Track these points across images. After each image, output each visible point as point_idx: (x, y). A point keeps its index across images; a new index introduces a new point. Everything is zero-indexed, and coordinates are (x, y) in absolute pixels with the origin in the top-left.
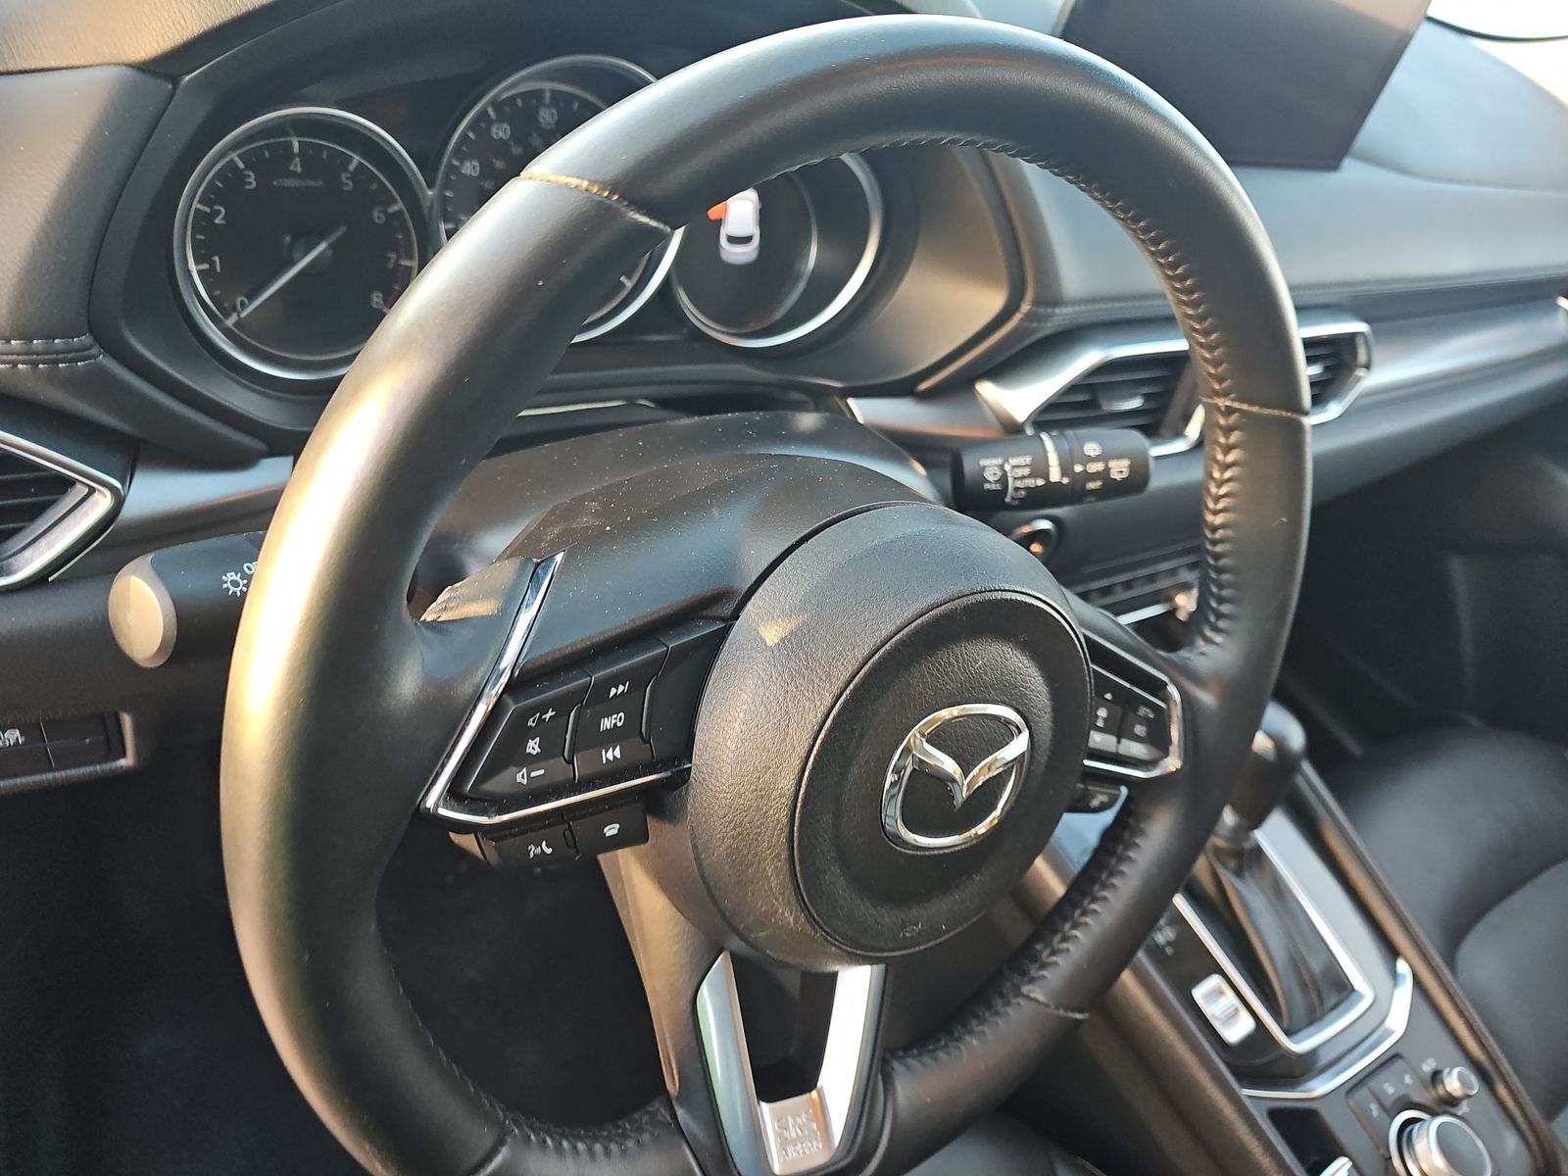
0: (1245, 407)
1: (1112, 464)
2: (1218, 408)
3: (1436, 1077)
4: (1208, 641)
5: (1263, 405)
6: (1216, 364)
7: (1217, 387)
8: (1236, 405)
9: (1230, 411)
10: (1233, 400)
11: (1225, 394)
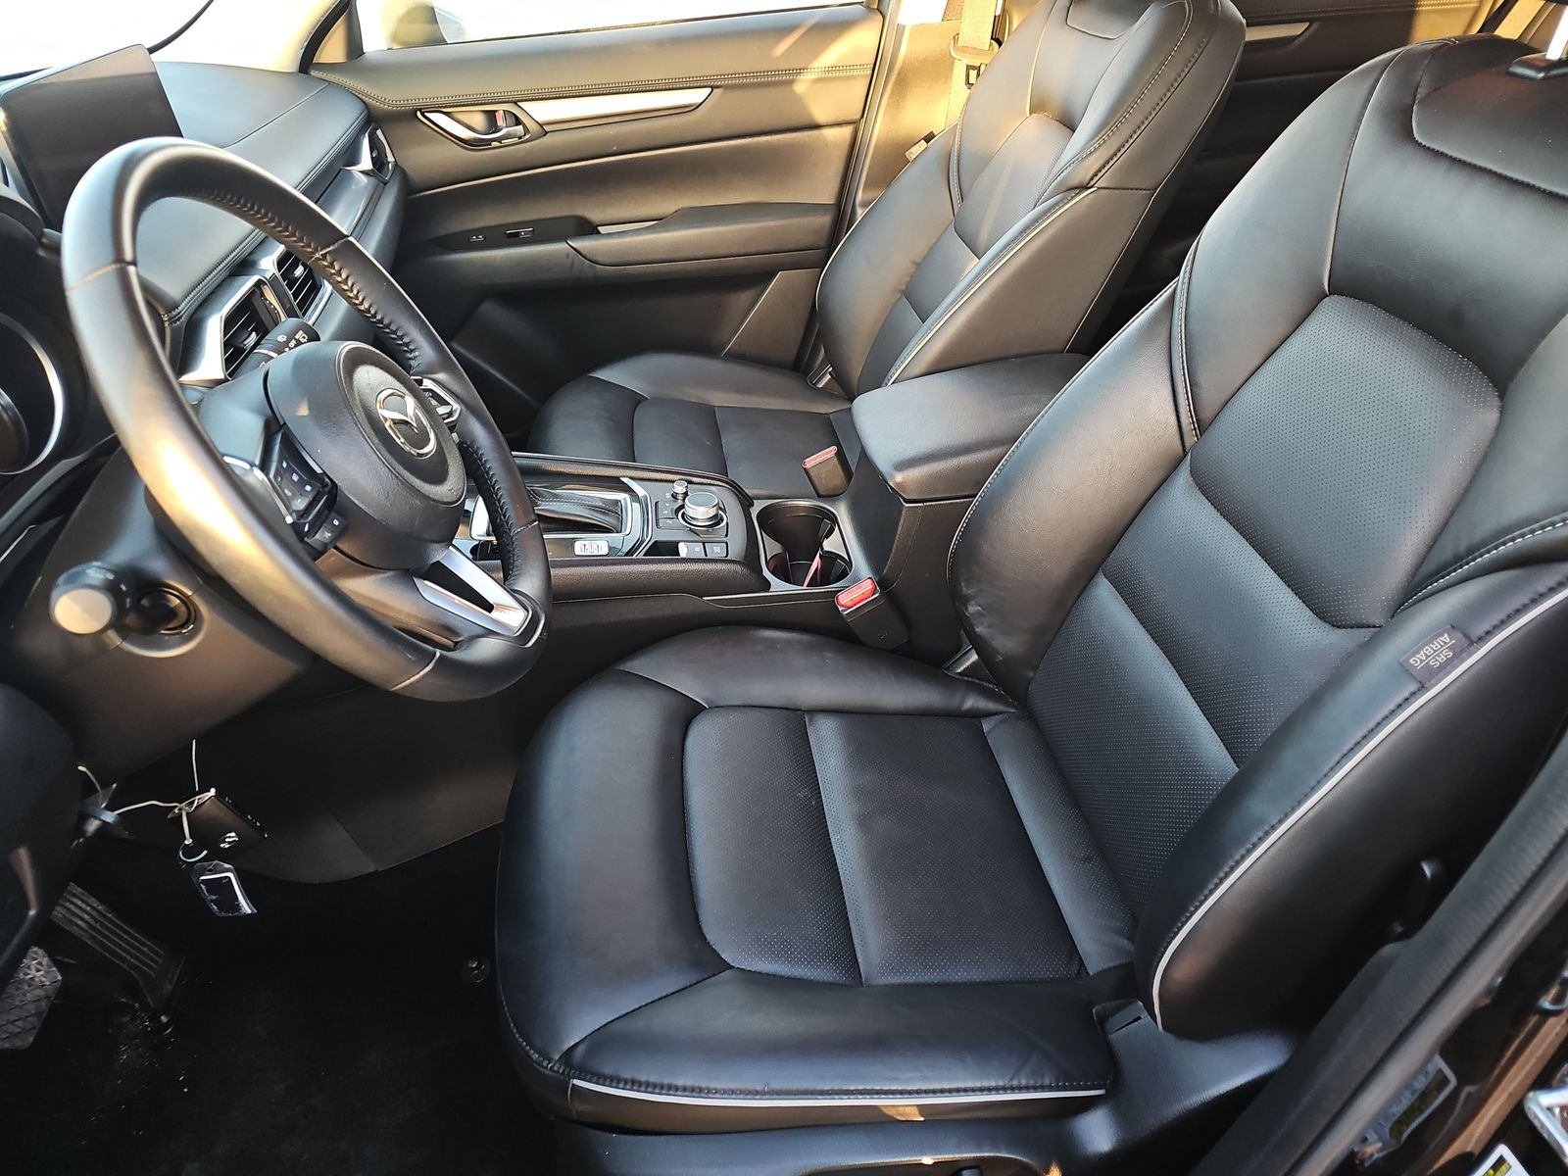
0: (328, 250)
1: (297, 337)
2: (319, 259)
3: (674, 496)
4: (415, 358)
5: (333, 244)
6: (301, 240)
7: (310, 250)
8: (324, 252)
9: (324, 255)
10: (321, 250)
11: (316, 250)
